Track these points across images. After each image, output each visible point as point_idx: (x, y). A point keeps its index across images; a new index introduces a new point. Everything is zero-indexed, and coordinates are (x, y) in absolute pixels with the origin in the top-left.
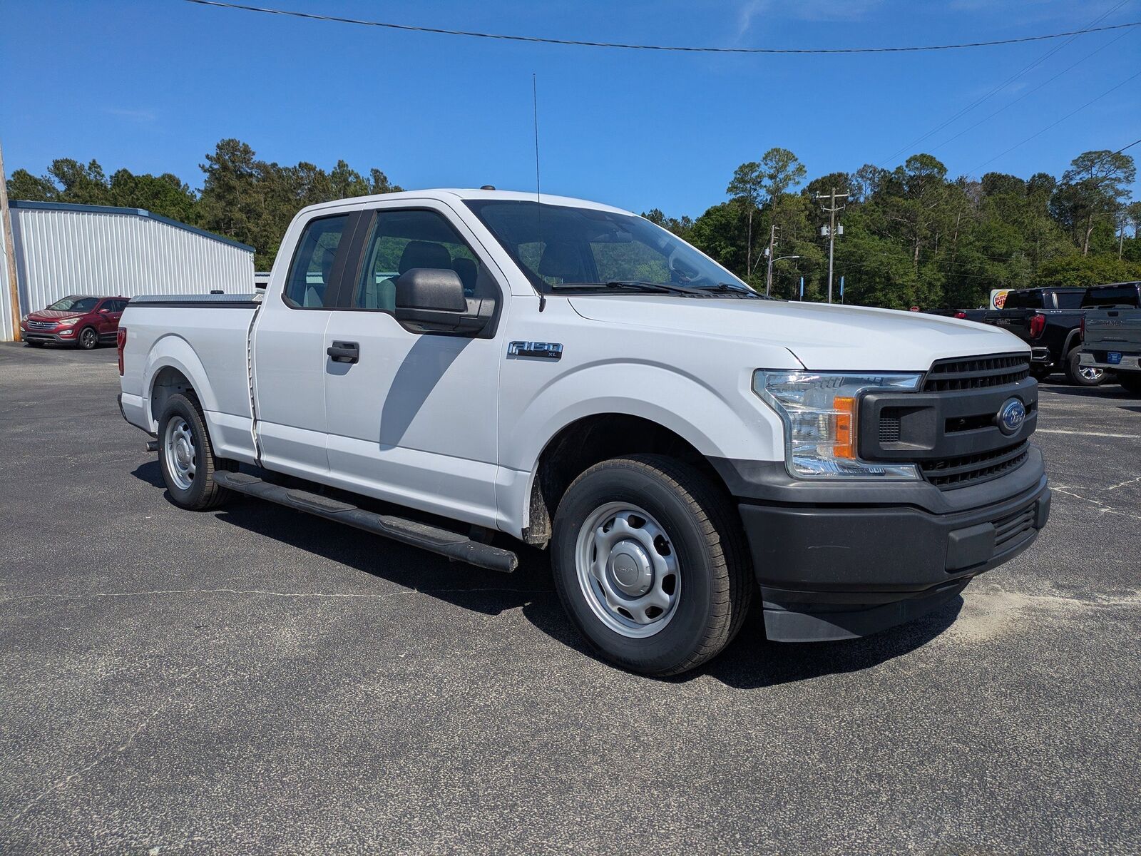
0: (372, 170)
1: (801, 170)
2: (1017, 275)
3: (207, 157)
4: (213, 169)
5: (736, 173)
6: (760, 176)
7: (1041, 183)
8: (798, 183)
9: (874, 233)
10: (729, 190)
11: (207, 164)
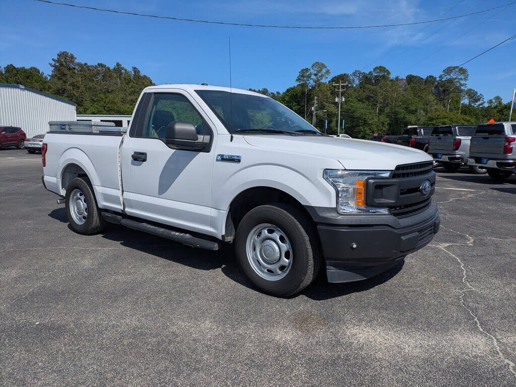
0: (133, 67)
1: (328, 72)
2: (419, 120)
3: (53, 59)
4: (56, 66)
5: (300, 72)
6: (310, 74)
7: (430, 80)
8: (327, 78)
9: (359, 100)
10: (297, 80)
11: (53, 63)
